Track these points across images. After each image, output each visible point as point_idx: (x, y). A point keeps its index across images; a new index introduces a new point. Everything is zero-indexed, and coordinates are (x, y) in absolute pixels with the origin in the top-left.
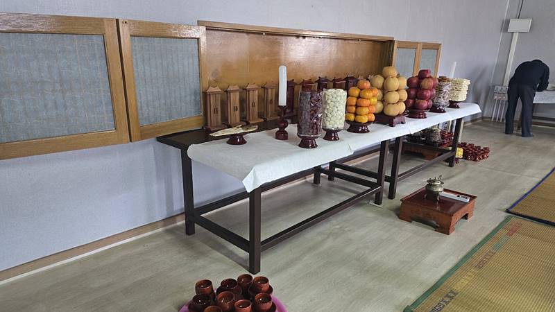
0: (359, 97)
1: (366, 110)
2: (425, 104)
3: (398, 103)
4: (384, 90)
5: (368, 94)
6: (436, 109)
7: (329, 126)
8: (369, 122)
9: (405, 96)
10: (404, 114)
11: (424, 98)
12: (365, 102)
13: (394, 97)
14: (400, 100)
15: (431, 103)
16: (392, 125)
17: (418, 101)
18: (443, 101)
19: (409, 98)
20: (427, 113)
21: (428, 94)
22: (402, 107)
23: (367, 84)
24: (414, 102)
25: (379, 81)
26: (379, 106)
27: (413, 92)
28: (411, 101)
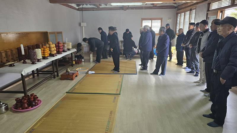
0: (44, 50)
1: (46, 53)
2: (61, 50)
3: (54, 51)
4: (50, 48)
5: (46, 49)
6: (64, 51)
7: (38, 58)
8: (48, 56)
9: (55, 49)
10: (56, 53)
11: (60, 49)
12: (46, 51)
13: (53, 49)
14: (54, 50)
15: (62, 50)
16: (54, 56)
17: (59, 50)
18: (66, 49)
19: (56, 49)
20: (62, 52)
21: (61, 48)
22: (55, 52)
23: (45, 47)
24: (58, 50)
25: (48, 46)
26: (49, 52)
27: (57, 48)
28: (57, 50)
